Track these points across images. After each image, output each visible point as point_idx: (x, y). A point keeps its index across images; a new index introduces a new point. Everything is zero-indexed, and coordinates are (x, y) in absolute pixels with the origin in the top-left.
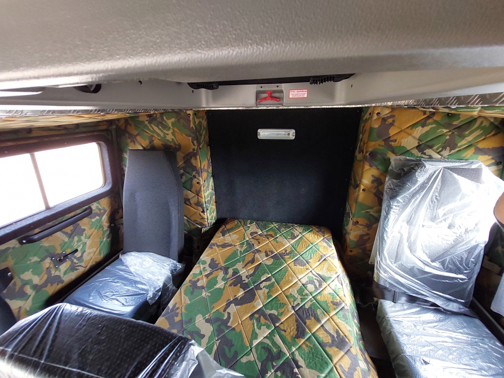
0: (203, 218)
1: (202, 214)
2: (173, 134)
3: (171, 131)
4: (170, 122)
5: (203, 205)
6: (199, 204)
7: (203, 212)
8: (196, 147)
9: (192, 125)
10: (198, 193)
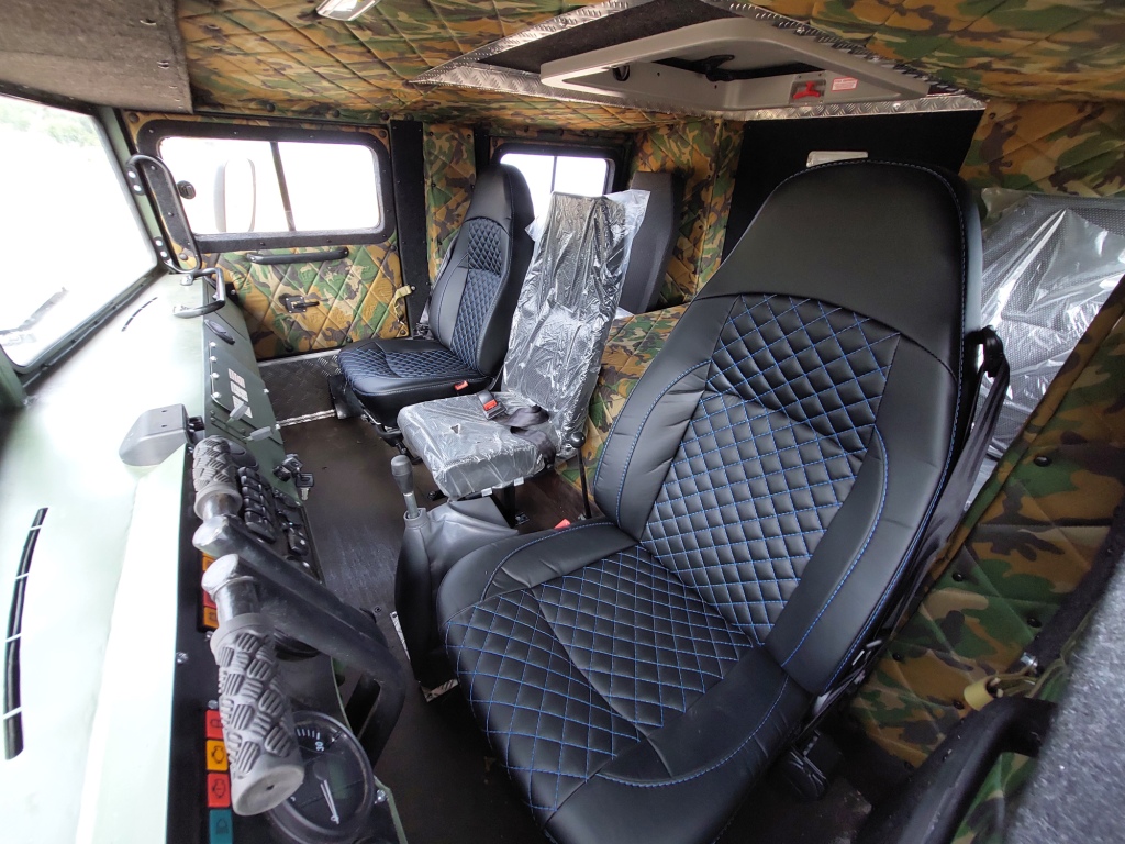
0: (692, 282)
1: (692, 275)
2: (691, 153)
3: (690, 148)
4: (691, 135)
5: (696, 262)
6: (693, 260)
7: (695, 273)
8: (711, 173)
9: (716, 139)
10: (696, 243)
